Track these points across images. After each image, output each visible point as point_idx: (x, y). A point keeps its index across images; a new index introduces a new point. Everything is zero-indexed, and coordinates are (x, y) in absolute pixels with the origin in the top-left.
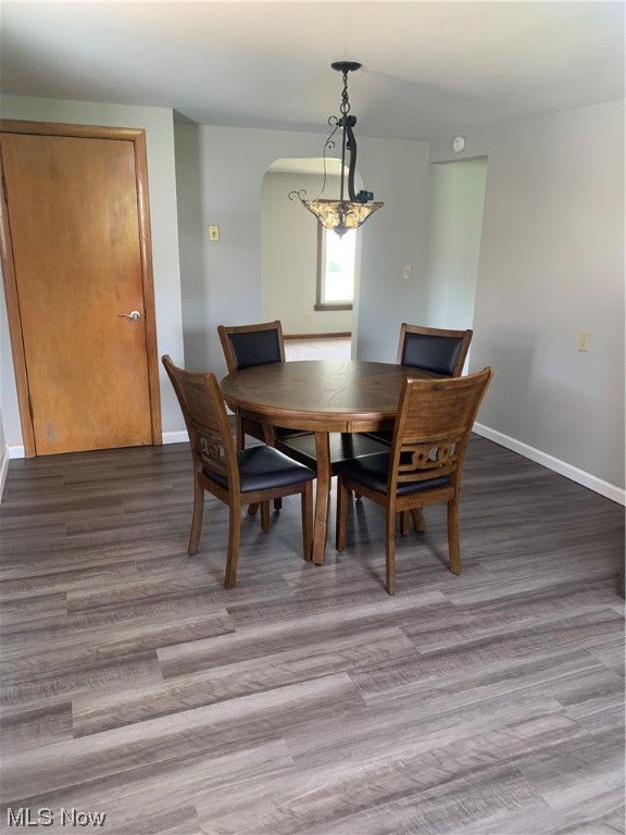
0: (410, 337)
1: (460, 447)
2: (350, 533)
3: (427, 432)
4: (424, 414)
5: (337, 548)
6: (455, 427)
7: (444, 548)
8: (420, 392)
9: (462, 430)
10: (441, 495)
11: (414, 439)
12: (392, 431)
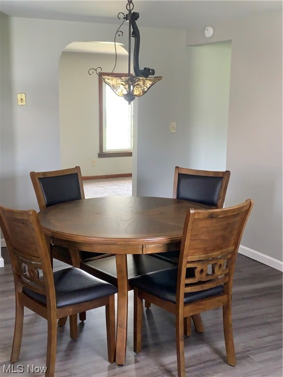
0: (183, 177)
1: (230, 263)
2: (144, 337)
3: (205, 251)
4: (203, 237)
5: (135, 351)
6: (227, 247)
7: (221, 344)
8: (199, 219)
9: (232, 248)
10: (218, 301)
11: (196, 257)
12: (179, 251)
